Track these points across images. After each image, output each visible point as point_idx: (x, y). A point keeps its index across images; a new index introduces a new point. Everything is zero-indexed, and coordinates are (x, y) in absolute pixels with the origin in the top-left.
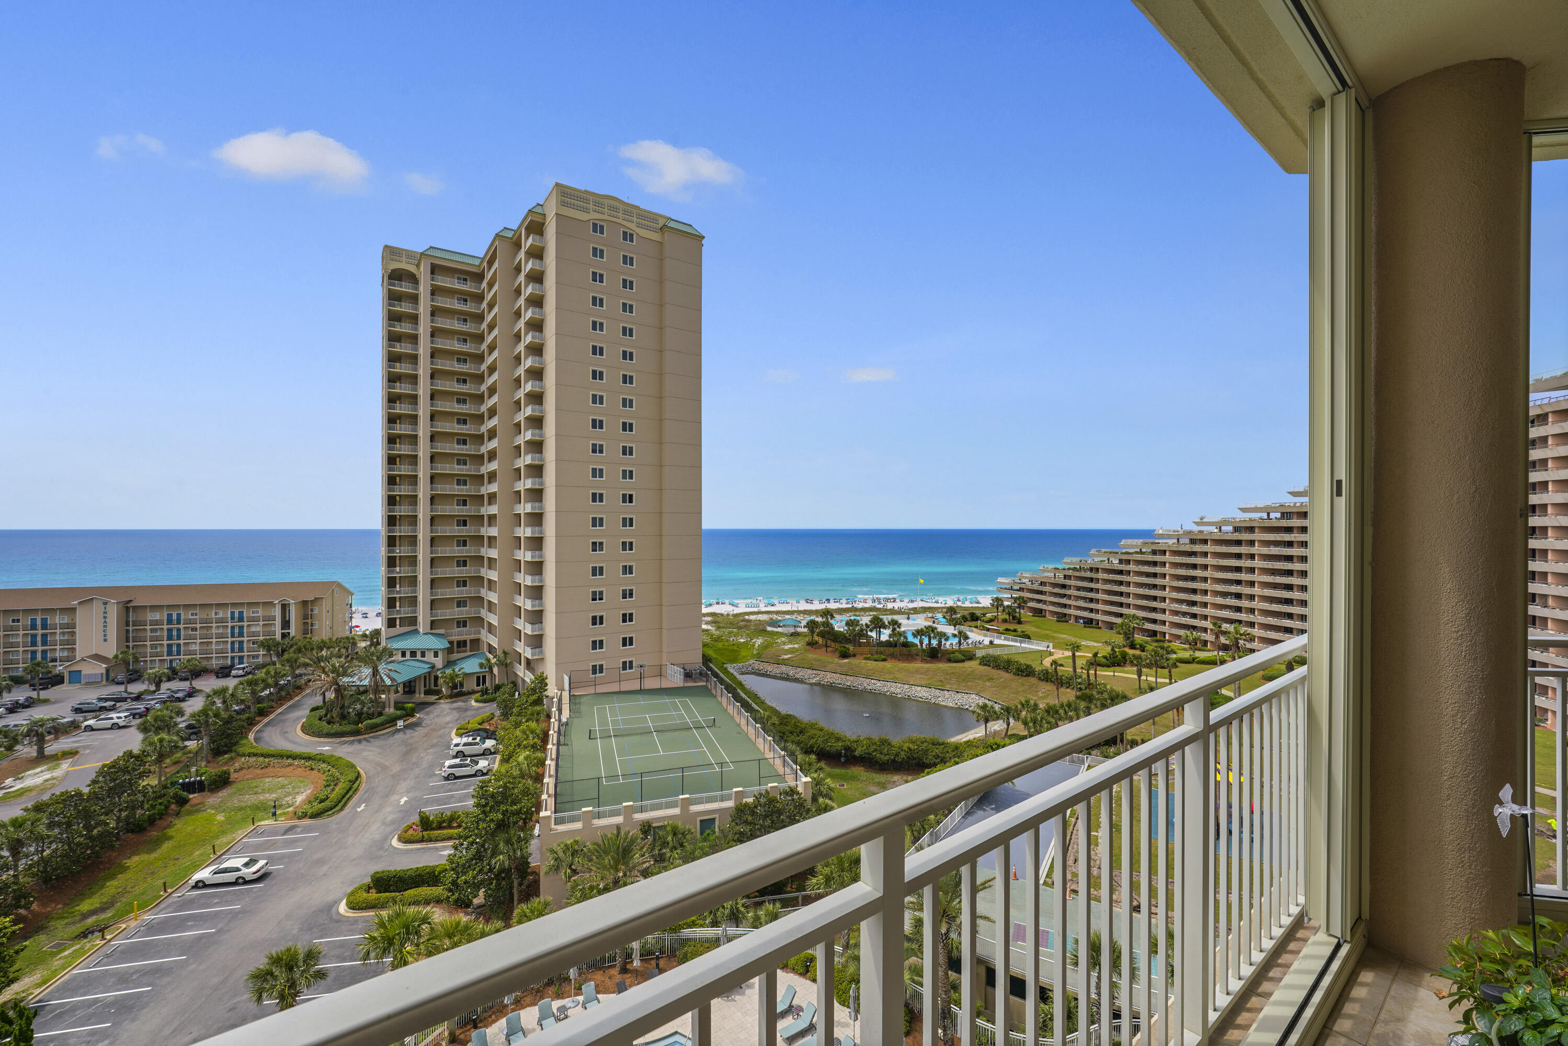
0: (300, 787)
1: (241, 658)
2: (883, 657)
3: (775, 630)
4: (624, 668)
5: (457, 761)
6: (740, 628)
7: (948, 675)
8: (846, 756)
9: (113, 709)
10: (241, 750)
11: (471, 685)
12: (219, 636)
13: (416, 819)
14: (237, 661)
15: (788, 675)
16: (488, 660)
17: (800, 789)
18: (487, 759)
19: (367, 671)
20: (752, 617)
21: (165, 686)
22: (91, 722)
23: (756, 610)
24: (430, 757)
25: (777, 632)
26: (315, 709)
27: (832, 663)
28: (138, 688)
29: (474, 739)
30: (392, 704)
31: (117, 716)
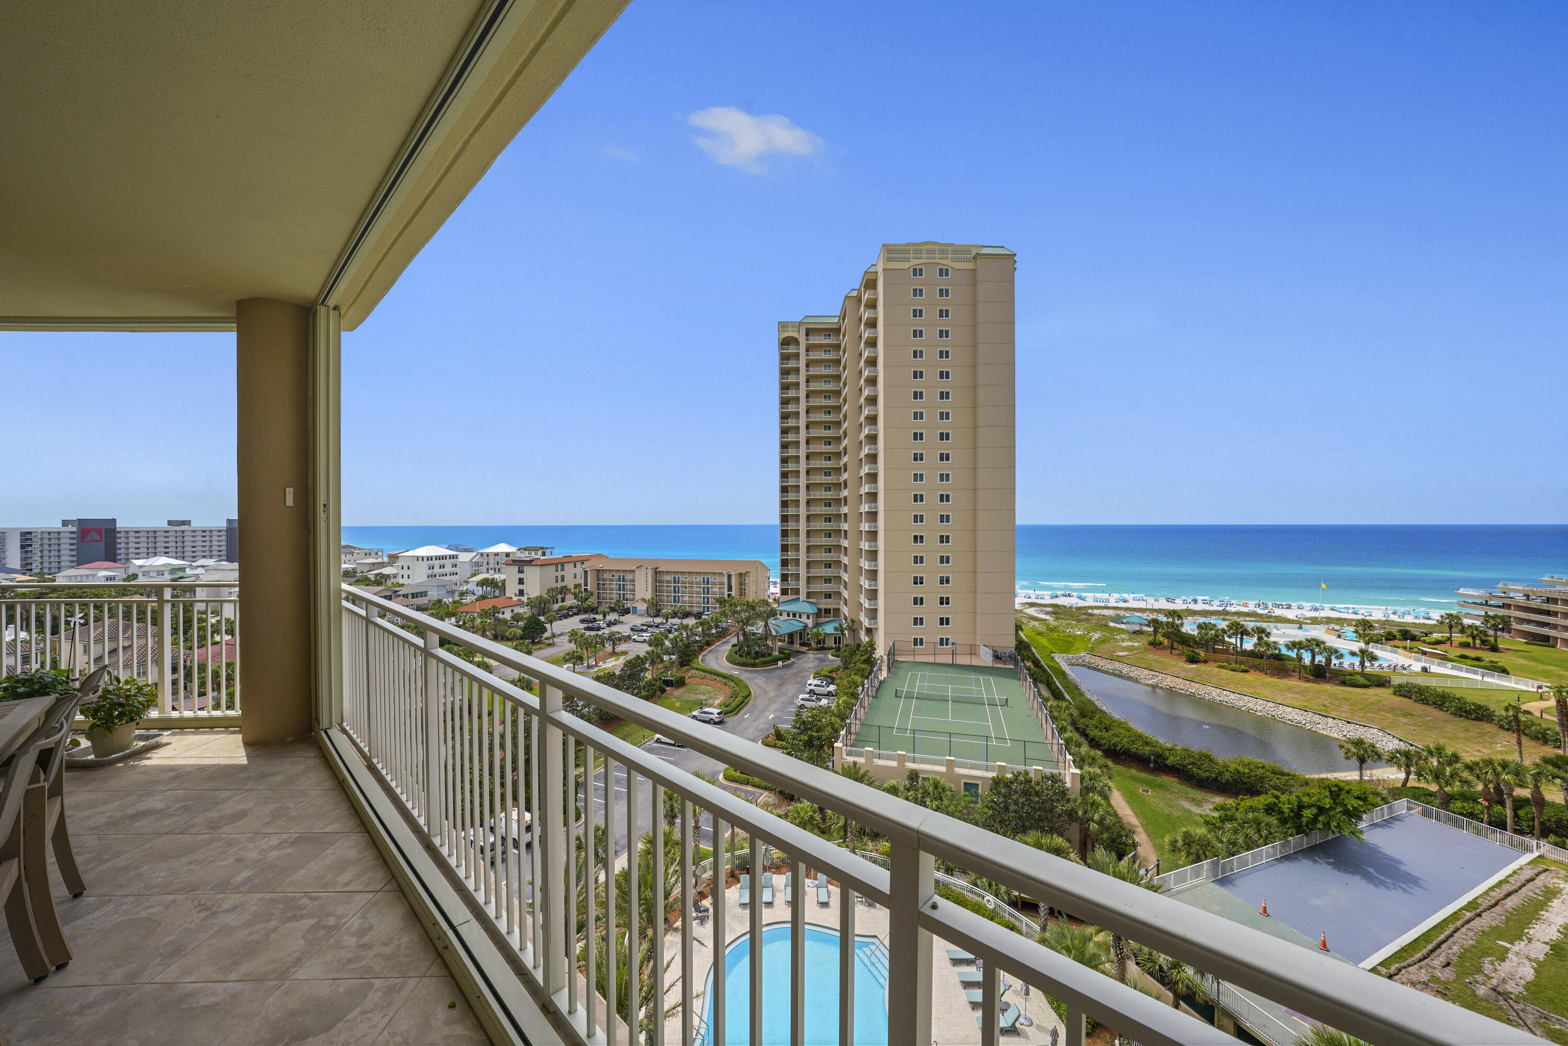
0: (717, 695)
1: (708, 608)
2: (1243, 667)
3: (1118, 626)
4: (941, 644)
5: (807, 696)
6: (1079, 621)
7: (1336, 699)
8: (1156, 762)
9: (646, 631)
10: (693, 665)
11: (830, 643)
12: (698, 593)
13: (773, 731)
14: (705, 609)
15: (1121, 672)
16: (841, 625)
17: (1066, 778)
18: (829, 699)
19: (762, 624)
20: (1096, 612)
21: (670, 620)
22: (635, 637)
23: (1102, 604)
24: (794, 690)
25: (1119, 629)
26: (734, 646)
27: (1176, 666)
28: (658, 620)
29: (822, 682)
30: (777, 649)
31: (646, 636)
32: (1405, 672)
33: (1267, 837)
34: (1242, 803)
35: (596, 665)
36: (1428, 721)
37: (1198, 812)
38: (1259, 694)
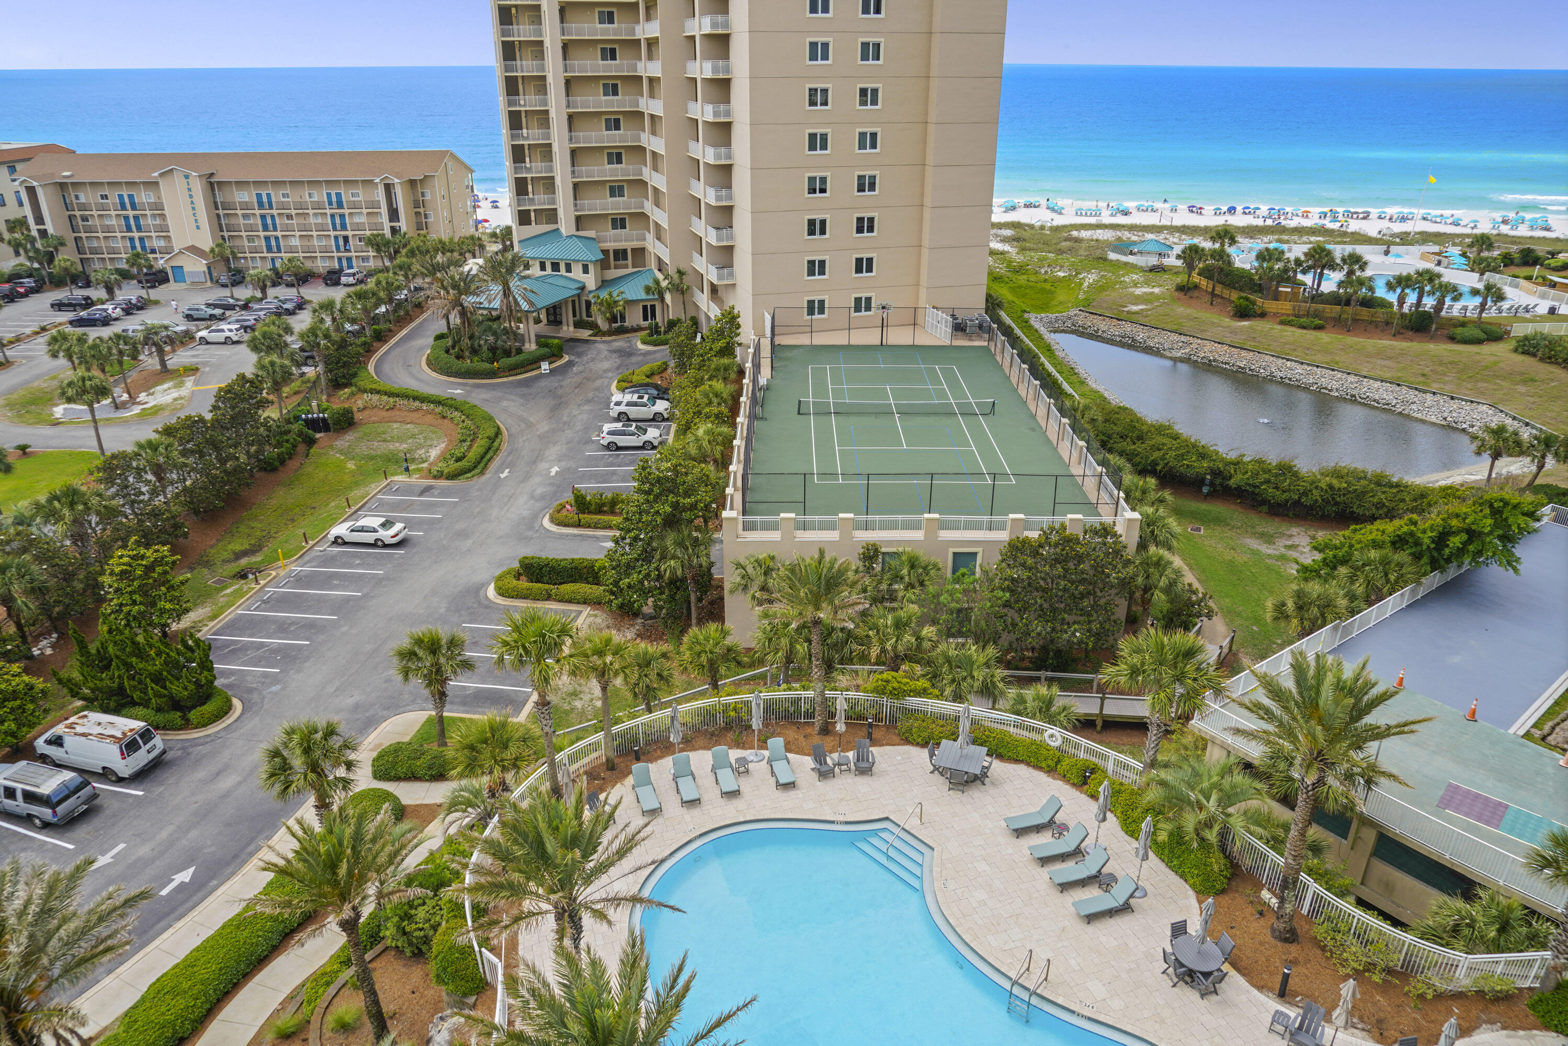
0: (432, 439)
1: (349, 259)
2: (1318, 322)
3: (1123, 258)
4: (858, 309)
5: (619, 426)
6: (1060, 252)
7: (1441, 364)
8: (1212, 484)
9: (222, 318)
10: (362, 384)
11: (635, 318)
12: (319, 228)
13: (569, 497)
14: (345, 264)
15: (1134, 340)
16: (657, 282)
17: (1119, 529)
18: (658, 427)
19: (497, 288)
20: (1084, 234)
21: (272, 292)
22: (203, 333)
23: (1093, 220)
24: (585, 417)
25: (1126, 264)
26: (439, 337)
27: (1219, 326)
28: (243, 293)
29: (641, 397)
30: (533, 338)
31: (229, 328)
32: (1528, 316)
33: (1396, 582)
34: (1358, 536)
35: (133, 400)
36: (1553, 387)
37: (1270, 552)
38: (1337, 363)
